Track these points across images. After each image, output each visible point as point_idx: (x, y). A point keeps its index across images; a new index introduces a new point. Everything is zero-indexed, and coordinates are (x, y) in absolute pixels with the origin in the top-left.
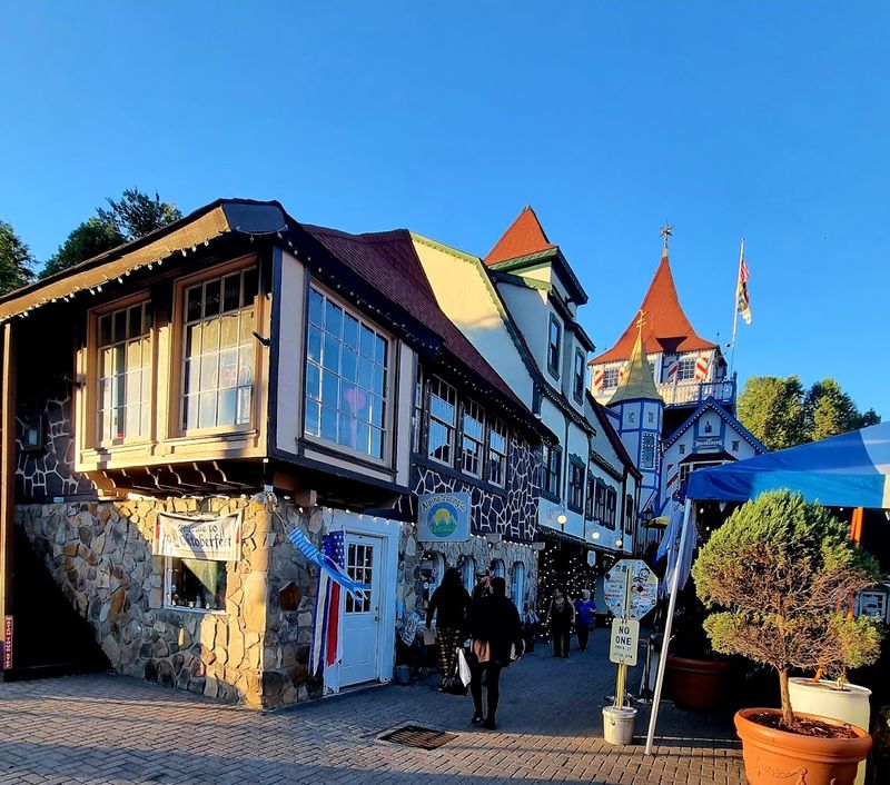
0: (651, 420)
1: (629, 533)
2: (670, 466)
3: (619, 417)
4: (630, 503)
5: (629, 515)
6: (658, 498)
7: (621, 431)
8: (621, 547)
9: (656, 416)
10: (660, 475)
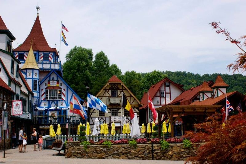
0: (36, 76)
1: (30, 113)
2: (42, 90)
3: (26, 73)
4: (30, 103)
5: (30, 107)
6: (39, 100)
7: (26, 78)
8: (28, 118)
9: (37, 74)
10: (39, 93)
